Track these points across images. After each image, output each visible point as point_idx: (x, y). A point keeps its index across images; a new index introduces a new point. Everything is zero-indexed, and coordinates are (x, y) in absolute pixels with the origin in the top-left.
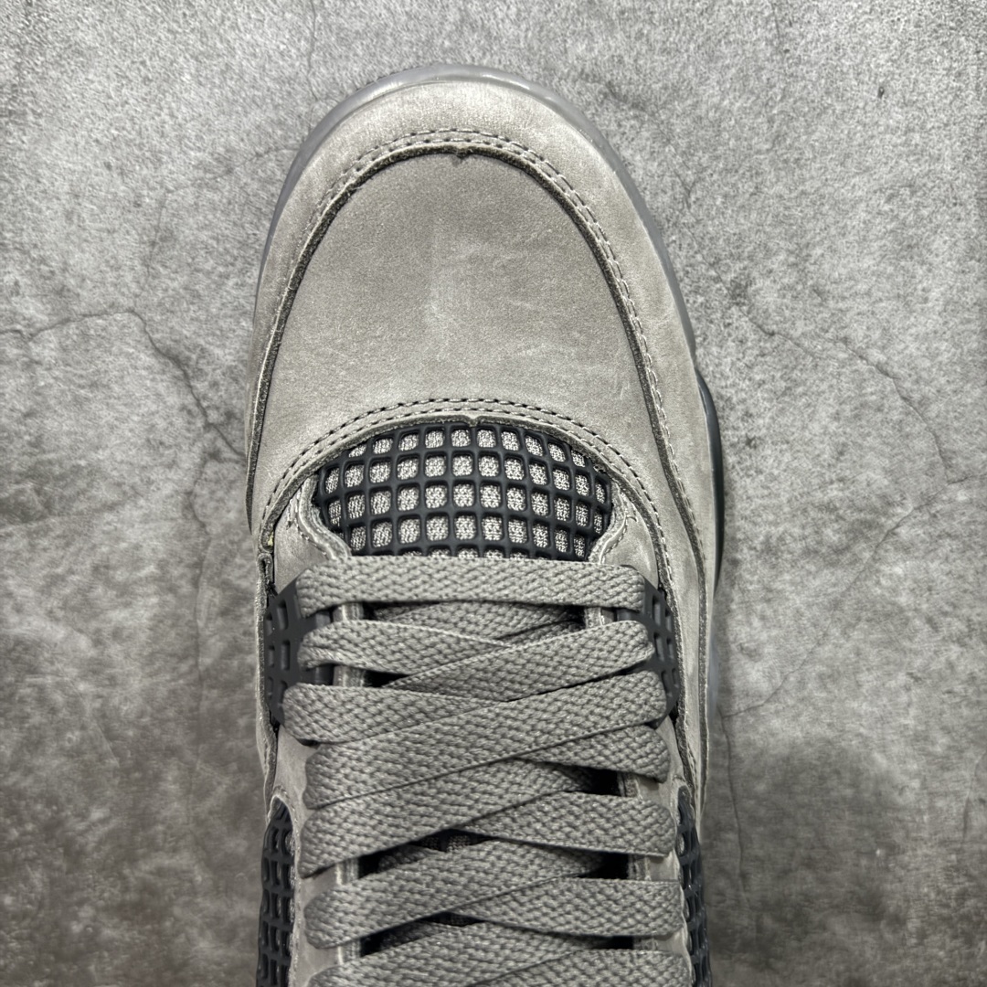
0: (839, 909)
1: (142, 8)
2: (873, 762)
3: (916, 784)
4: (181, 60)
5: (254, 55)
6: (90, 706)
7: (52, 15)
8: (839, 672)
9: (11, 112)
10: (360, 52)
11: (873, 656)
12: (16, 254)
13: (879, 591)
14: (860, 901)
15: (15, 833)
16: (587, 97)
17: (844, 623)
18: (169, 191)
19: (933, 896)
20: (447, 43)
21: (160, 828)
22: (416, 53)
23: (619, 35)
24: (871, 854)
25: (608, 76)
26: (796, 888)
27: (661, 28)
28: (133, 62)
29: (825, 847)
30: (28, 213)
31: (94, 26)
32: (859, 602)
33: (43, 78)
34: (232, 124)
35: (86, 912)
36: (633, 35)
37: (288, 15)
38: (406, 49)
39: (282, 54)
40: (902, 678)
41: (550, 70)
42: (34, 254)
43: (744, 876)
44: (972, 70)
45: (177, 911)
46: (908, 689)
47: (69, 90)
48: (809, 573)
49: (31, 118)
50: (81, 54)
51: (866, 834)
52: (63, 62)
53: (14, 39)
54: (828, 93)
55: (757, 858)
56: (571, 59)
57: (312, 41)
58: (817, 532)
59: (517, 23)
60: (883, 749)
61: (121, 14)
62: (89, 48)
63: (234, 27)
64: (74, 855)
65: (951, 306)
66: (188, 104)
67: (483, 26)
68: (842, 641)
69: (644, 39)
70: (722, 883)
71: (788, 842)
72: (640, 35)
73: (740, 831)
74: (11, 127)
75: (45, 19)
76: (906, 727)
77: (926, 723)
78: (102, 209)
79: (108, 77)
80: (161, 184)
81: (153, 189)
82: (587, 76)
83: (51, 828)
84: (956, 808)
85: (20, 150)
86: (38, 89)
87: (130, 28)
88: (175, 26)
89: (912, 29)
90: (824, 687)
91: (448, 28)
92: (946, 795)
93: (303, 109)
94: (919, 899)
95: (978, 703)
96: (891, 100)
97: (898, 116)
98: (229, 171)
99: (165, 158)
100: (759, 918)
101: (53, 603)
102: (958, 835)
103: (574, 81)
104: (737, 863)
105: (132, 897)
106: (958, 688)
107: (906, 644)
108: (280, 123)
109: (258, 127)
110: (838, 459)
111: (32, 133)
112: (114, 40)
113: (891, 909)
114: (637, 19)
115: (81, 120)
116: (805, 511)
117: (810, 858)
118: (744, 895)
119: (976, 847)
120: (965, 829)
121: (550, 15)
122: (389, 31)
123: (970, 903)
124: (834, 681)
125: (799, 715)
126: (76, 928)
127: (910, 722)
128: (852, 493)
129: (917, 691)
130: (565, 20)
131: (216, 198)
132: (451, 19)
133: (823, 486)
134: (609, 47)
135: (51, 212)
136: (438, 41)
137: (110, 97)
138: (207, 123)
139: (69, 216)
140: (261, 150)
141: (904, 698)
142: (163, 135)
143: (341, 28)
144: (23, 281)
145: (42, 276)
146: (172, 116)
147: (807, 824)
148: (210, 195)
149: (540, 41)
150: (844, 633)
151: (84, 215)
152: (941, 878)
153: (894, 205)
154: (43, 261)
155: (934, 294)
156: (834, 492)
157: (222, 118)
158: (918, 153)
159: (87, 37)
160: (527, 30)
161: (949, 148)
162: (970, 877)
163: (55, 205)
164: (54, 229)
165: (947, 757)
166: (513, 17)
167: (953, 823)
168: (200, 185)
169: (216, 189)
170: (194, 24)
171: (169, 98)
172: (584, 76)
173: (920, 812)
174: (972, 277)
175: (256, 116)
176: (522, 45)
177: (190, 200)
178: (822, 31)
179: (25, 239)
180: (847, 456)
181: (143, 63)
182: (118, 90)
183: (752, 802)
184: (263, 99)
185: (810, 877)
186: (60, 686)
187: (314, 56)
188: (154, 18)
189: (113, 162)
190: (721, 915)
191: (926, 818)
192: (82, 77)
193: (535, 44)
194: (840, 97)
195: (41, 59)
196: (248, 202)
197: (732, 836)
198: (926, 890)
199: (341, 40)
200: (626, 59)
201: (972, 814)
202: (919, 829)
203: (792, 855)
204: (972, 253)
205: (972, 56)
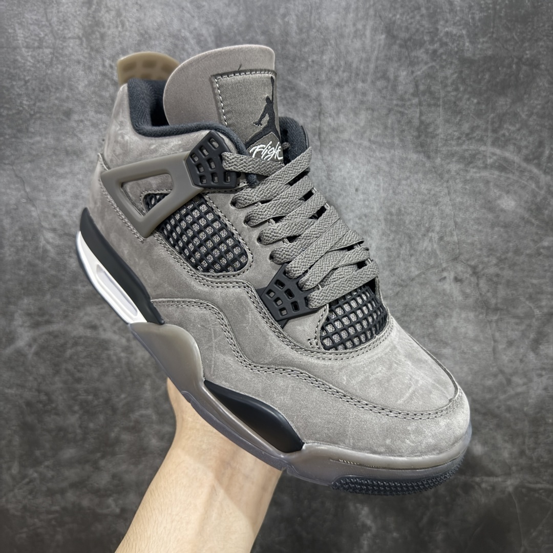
6: (124, 361)
15: (96, 402)
21: (143, 400)
35: (116, 430)
44: (382, 185)
45: (146, 429)
54: (341, 190)
64: (114, 410)
83: (107, 401)
96: (360, 192)
97: (361, 197)
101: (115, 328)
105: (132, 424)
126: (113, 435)
153: (361, 221)
158: (367, 207)
161: (376, 205)
178: (340, 174)
186: (116, 354)
194: (345, 191)
204: (383, 234)
205: (381, 181)
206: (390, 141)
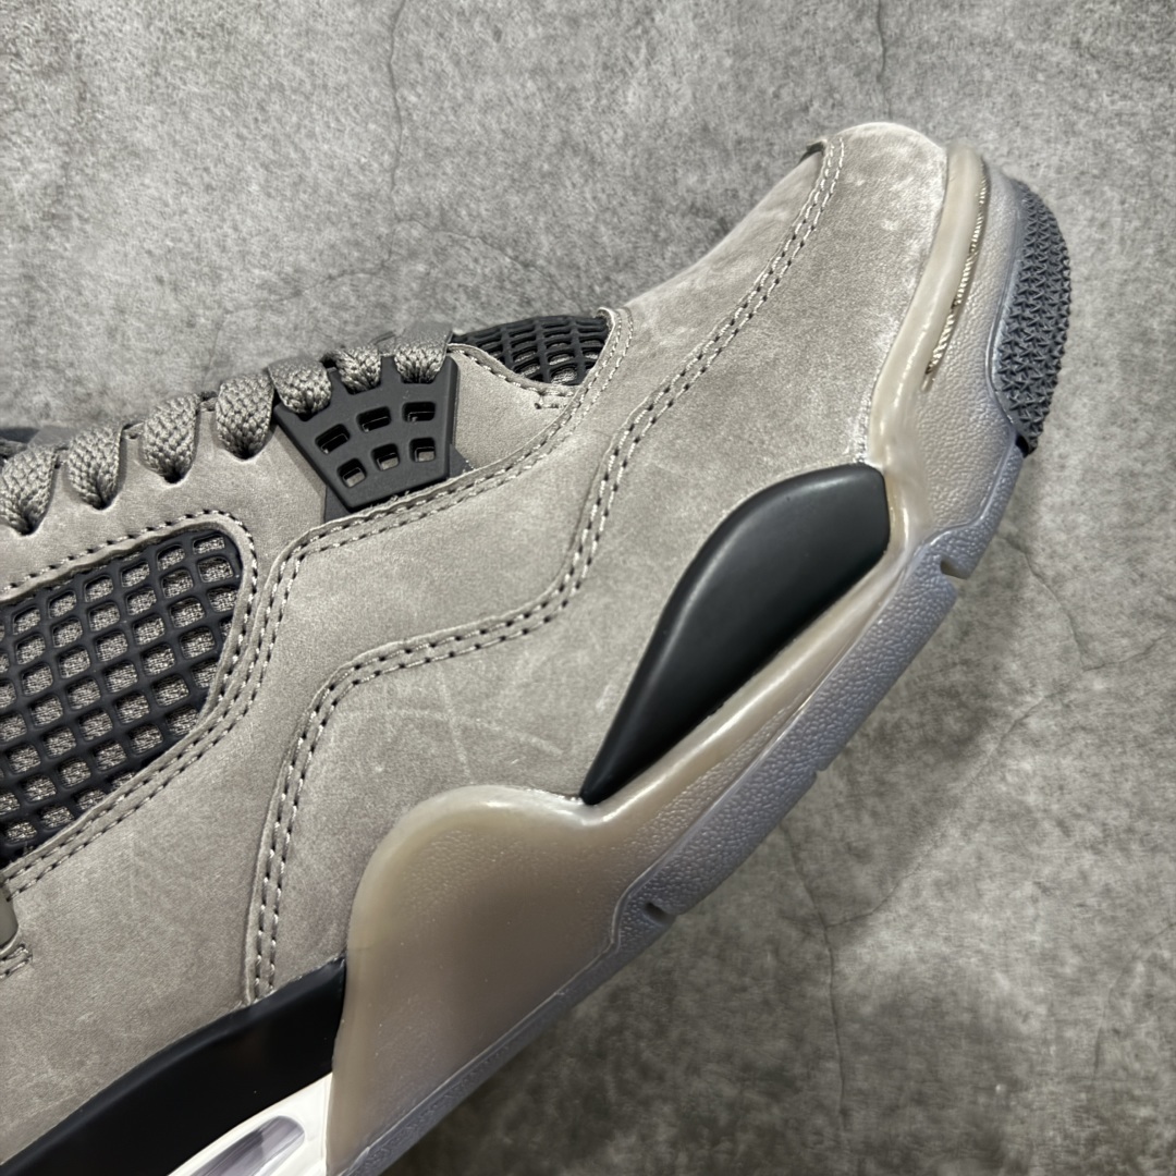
0: (952, 1153)
1: (209, 110)
2: (994, 983)
3: (1042, 1010)
4: (249, 168)
5: (331, 167)
7: (107, 112)
8: (957, 879)
9: (54, 216)
10: (449, 170)
11: (996, 862)
12: (49, 373)
13: (1004, 789)
14: (976, 1145)
16: (697, 233)
17: (964, 823)
18: (227, 312)
19: (1059, 1140)
20: (546, 167)
22: (511, 176)
23: (735, 167)
24: (990, 1090)
25: (721, 211)
26: (903, 1128)
27: (780, 162)
28: (195, 169)
29: (938, 1081)
30: (66, 328)
31: (154, 127)
32: (981, 799)
33: (92, 180)
34: (302, 242)
36: (750, 166)
37: (372, 126)
38: (500, 170)
39: (362, 168)
40: (1029, 888)
41: (658, 201)
42: (70, 373)
43: (845, 1113)
44: (1117, 221)
46: (1035, 900)
47: (122, 195)
48: (926, 765)
49: (76, 223)
50: (136, 155)
51: (985, 1066)
52: (117, 164)
53: (62, 136)
55: (860, 1092)
56: (681, 190)
57: (397, 155)
58: (936, 720)
59: (623, 148)
60: (1006, 968)
61: (185, 114)
62: (148, 150)
63: (311, 135)
65: (1090, 475)
66: (254, 217)
67: (586, 149)
68: (962, 843)
69: (761, 173)
70: (820, 1121)
71: (896, 1073)
72: (757, 167)
73: (841, 1060)
74: (53, 232)
75: (100, 116)
76: (1032, 944)
77: (1055, 940)
78: (151, 327)
79: (167, 183)
80: (219, 304)
81: (209, 308)
82: (698, 210)
84: (1087, 1039)
85: (62, 258)
86: (87, 192)
87: (194, 132)
88: (244, 131)
89: (1052, 175)
90: (940, 895)
91: (548, 149)
92: (1075, 1023)
93: (383, 230)
94: (1044, 1143)
95: (1114, 919)
98: (297, 293)
99: (225, 275)
100: (861, 1163)
102: (1088, 1071)
103: (683, 216)
104: (838, 1098)
106: (1092, 901)
107: (1034, 849)
108: (357, 244)
109: (332, 247)
110: (962, 640)
111: (75, 240)
112: (175, 143)
113: (1012, 1155)
114: (755, 150)
115: (132, 229)
116: (924, 696)
117: (920, 1093)
118: (844, 1135)
119: (1108, 1085)
120: (1097, 1064)
121: (660, 141)
122: (483, 149)
123: (1102, 1150)
124: (952, 889)
125: (912, 926)
127: (1037, 938)
128: (977, 677)
129: (1045, 904)
130: (676, 148)
131: (281, 321)
132: (551, 139)
133: (945, 669)
134: (723, 179)
135: (91, 328)
136: (536, 164)
137: (166, 205)
138: (275, 239)
139: (112, 333)
140: (333, 272)
141: (1030, 911)
142: (224, 249)
143: (429, 143)
144: (54, 403)
145: (76, 399)
146: (236, 229)
147: (918, 1053)
148: (274, 318)
149: (648, 169)
150: (964, 834)
151: (130, 333)
152: (1069, 1119)
154: (79, 381)
155: (1073, 461)
156: (957, 676)
157: (292, 235)
159: (145, 138)
160: (635, 156)
162: (1102, 1120)
163: (97, 320)
164: (93, 347)
165: (1078, 980)
166: (620, 142)
167: (1082, 1056)
168: (263, 307)
169: (281, 313)
170: (266, 129)
171: (234, 210)
172: (694, 210)
173: (1046, 1042)
174: (1113, 444)
175: (330, 234)
176: (628, 173)
177: (251, 322)
179: (60, 356)
180: (972, 636)
181: (206, 170)
182: (176, 197)
183: (857, 1026)
184: (339, 216)
185: (920, 1116)
187: (398, 172)
188: (221, 120)
189: (166, 276)
190: (819, 1158)
191: (1053, 1049)
192: (136, 180)
193: (643, 172)
195: (92, 159)
196: (316, 329)
197: (832, 1065)
198: (1051, 1133)
199: (429, 156)
200: (741, 193)
201: (1106, 1046)
202: (1044, 1062)
203: (900, 1089)
204: (1114, 418)
205: (1116, 207)
206: (1153, 50)
